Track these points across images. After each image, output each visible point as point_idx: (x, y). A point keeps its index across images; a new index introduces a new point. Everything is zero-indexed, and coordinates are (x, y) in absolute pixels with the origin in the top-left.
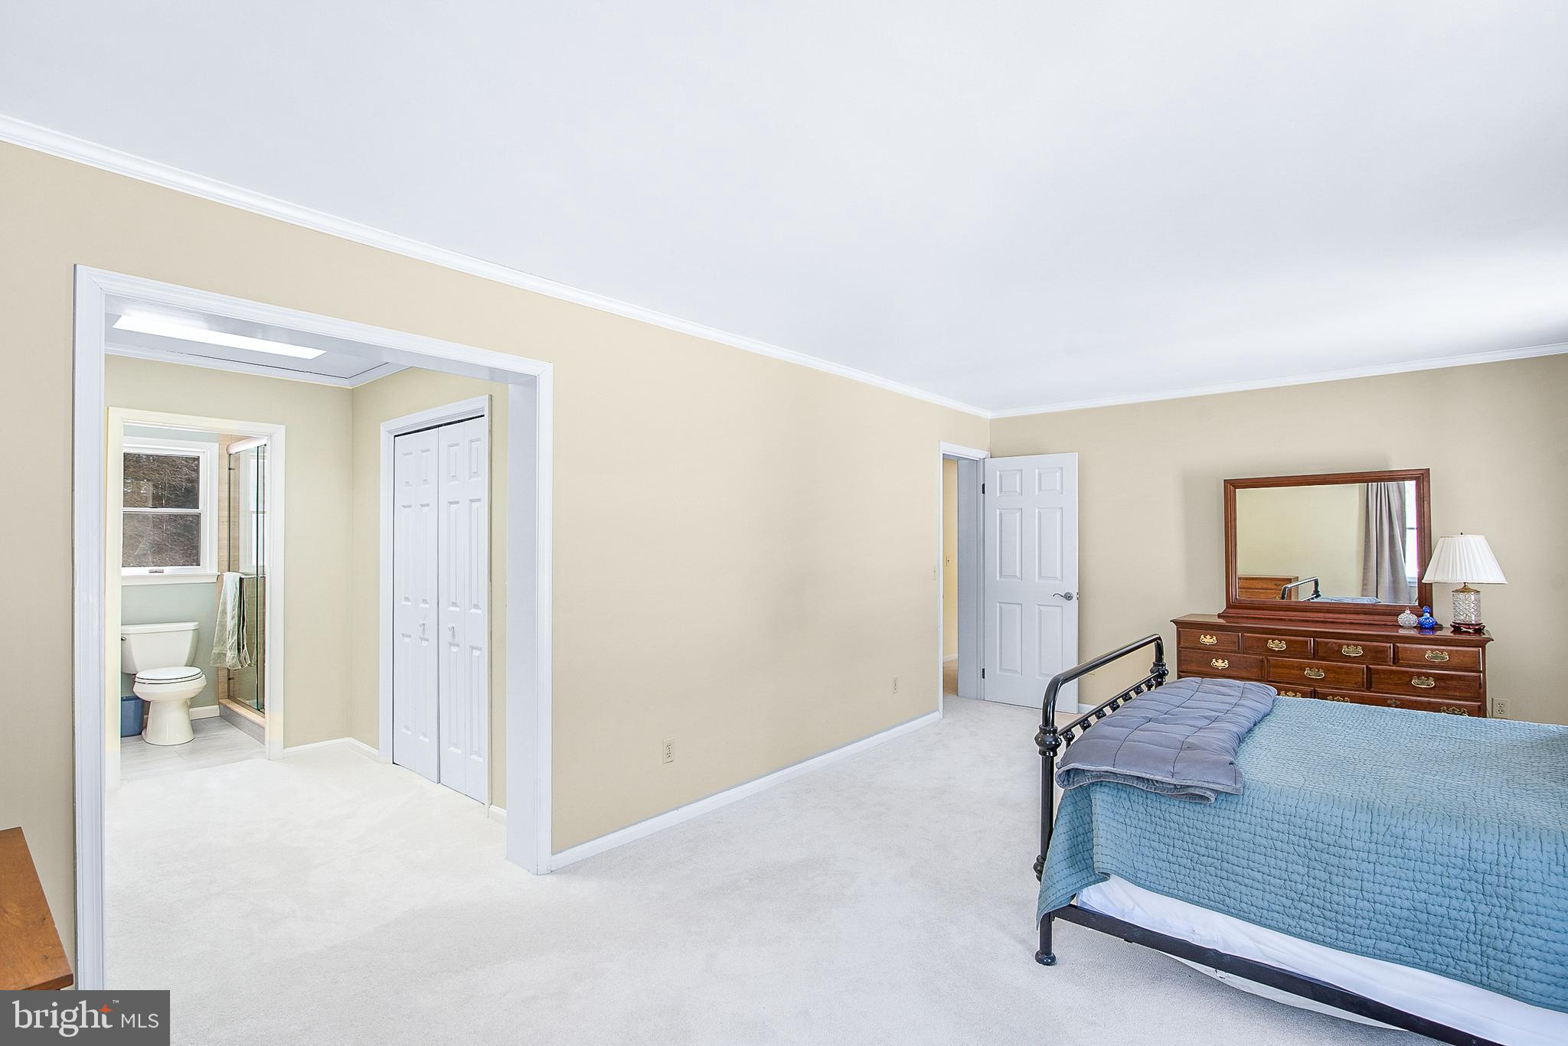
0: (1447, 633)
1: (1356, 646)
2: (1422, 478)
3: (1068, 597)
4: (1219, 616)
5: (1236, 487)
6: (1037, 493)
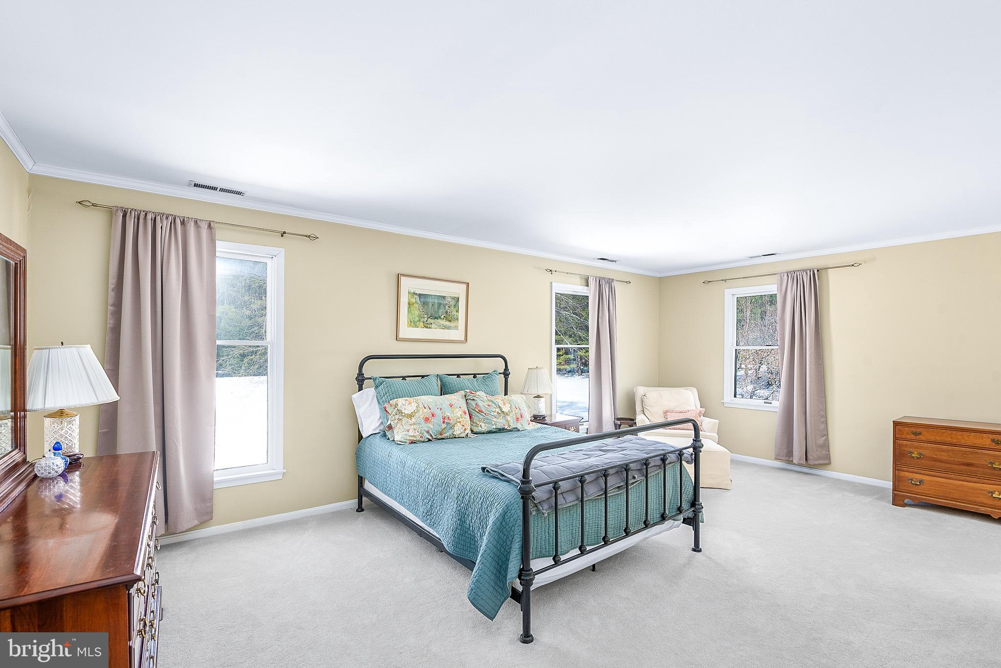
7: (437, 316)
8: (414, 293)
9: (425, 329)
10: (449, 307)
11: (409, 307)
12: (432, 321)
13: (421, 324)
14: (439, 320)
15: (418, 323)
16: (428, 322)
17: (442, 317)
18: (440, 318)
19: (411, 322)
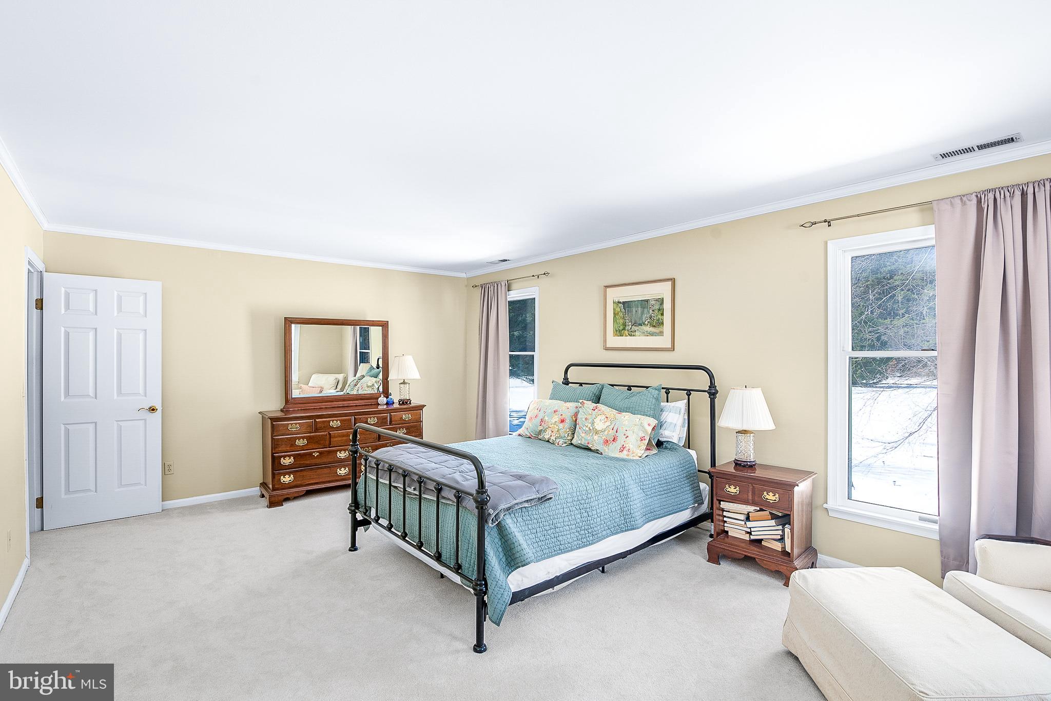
0: (396, 405)
1: (374, 417)
2: (384, 325)
3: (153, 410)
4: (282, 411)
5: (292, 322)
6: (116, 314)
7: (641, 322)
8: (619, 302)
9: (629, 337)
10: (653, 311)
11: (615, 316)
12: (636, 328)
13: (626, 332)
14: (643, 327)
15: (623, 331)
16: (632, 330)
17: (646, 323)
18: (644, 324)
19: (616, 331)
